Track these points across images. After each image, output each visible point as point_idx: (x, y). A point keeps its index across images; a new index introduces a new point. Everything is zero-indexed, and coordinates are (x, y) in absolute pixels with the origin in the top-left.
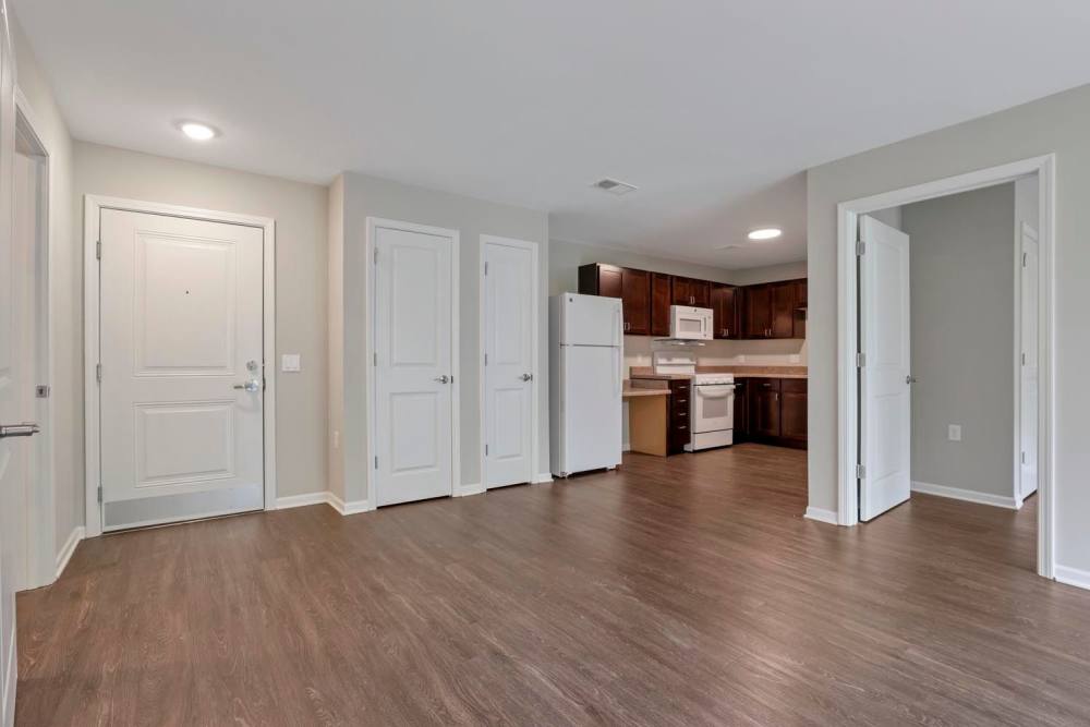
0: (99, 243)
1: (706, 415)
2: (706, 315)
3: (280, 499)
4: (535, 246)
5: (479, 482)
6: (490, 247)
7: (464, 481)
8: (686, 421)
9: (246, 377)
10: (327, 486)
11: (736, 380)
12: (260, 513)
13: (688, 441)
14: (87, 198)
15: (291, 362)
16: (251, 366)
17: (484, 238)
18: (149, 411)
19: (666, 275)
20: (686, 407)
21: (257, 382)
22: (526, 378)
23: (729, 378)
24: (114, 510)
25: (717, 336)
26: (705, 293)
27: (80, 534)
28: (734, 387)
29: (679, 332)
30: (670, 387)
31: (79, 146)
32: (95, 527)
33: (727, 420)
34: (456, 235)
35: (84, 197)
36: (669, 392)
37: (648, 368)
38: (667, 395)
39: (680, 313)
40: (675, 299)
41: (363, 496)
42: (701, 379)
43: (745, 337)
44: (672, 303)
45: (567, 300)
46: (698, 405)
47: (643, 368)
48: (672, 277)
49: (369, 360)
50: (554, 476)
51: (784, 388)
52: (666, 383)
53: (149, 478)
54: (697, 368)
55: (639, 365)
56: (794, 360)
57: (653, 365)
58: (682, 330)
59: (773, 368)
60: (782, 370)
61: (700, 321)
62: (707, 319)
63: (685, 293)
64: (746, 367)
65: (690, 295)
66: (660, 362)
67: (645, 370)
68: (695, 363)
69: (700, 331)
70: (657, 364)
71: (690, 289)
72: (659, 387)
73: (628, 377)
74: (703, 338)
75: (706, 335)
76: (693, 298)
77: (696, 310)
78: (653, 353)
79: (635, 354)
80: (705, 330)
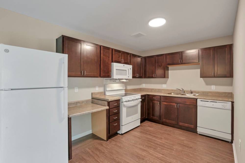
1: (128, 116)
2: (129, 68)
8: (118, 120)
11: (142, 96)
13: (119, 129)
19: (109, 48)
20: (118, 114)
23: (138, 96)
25: (134, 77)
26: (129, 58)
28: (141, 100)
29: (115, 75)
30: (109, 105)
33: (138, 116)
36: (108, 107)
38: (107, 110)
39: (116, 66)
40: (114, 59)
42: (125, 99)
43: (145, 77)
44: (112, 62)
46: (124, 111)
48: (112, 49)
51: (162, 100)
52: (106, 103)
54: (126, 90)
55: (97, 92)
56: (164, 86)
57: (104, 91)
58: (117, 74)
59: (156, 89)
60: (159, 91)
61: (126, 70)
62: (129, 69)
63: (119, 57)
64: (146, 89)
65: (121, 58)
66: (108, 89)
67: (100, 94)
68: (125, 88)
69: (126, 75)
70: (106, 91)
71: (121, 56)
72: (103, 105)
73: (90, 98)
74: (128, 78)
75: (129, 77)
76: (123, 60)
77: (124, 66)
78: (104, 86)
79: (94, 86)
80: (128, 74)
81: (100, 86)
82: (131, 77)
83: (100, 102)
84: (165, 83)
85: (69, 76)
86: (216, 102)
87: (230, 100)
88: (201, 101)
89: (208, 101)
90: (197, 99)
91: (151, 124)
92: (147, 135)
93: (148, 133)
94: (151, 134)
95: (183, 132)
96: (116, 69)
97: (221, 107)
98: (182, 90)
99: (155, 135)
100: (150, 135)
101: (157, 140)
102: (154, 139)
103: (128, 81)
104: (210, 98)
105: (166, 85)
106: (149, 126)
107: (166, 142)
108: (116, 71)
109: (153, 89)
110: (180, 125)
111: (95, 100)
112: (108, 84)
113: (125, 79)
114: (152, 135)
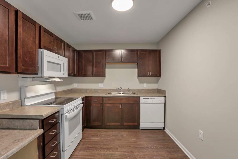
1: (70, 132)
23: (80, 100)
25: (69, 75)
26: (63, 47)
28: (82, 105)
30: (43, 127)
36: (42, 130)
40: (42, 44)
42: (66, 108)
43: (79, 76)
44: (40, 48)
48: (40, 26)
51: (104, 101)
54: (56, 93)
55: (4, 102)
56: (101, 86)
57: (21, 99)
58: (48, 69)
59: (91, 90)
60: (96, 91)
61: (60, 65)
62: (65, 64)
63: (50, 43)
64: (78, 89)
65: (54, 46)
67: (11, 106)
68: (55, 91)
69: (61, 72)
70: (26, 98)
71: (53, 42)
72: (28, 128)
74: (63, 76)
75: (64, 74)
76: (56, 49)
77: (58, 57)
80: (64, 71)
82: (66, 75)
84: (102, 82)
86: (155, 98)
87: (164, 95)
88: (143, 98)
89: (149, 98)
90: (139, 97)
91: (92, 132)
92: (98, 151)
93: (97, 146)
94: (102, 146)
95: (128, 131)
96: (48, 62)
97: (158, 102)
98: (120, 88)
99: (107, 146)
100: (101, 148)
101: (114, 153)
102: (109, 152)
103: (62, 80)
104: (150, 95)
105: (103, 84)
106: (92, 136)
107: (125, 152)
108: (48, 64)
109: (88, 89)
110: (125, 125)
112: (28, 86)
113: (58, 77)
114: (104, 148)
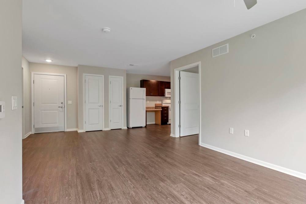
0: (34, 81)
3: (68, 129)
4: (122, 77)
5: (108, 127)
6: (111, 78)
7: (105, 127)
9: (61, 105)
10: (77, 127)
12: (64, 132)
14: (32, 73)
15: (70, 102)
16: (62, 103)
17: (110, 76)
18: (43, 111)
21: (63, 106)
22: (120, 106)
24: (36, 129)
27: (30, 133)
29: (167, 95)
30: (162, 109)
31: (30, 64)
32: (33, 132)
34: (103, 76)
35: (31, 73)
37: (160, 104)
38: (161, 110)
39: (167, 90)
41: (82, 129)
44: (165, 88)
45: (131, 89)
47: (159, 104)
49: (84, 102)
50: (128, 127)
52: (161, 108)
53: (43, 124)
66: (163, 102)
73: (154, 106)
78: (162, 101)
79: (156, 101)
81: (159, 101)
83: (158, 107)
85: (146, 96)
108: (167, 93)
111: (156, 107)
